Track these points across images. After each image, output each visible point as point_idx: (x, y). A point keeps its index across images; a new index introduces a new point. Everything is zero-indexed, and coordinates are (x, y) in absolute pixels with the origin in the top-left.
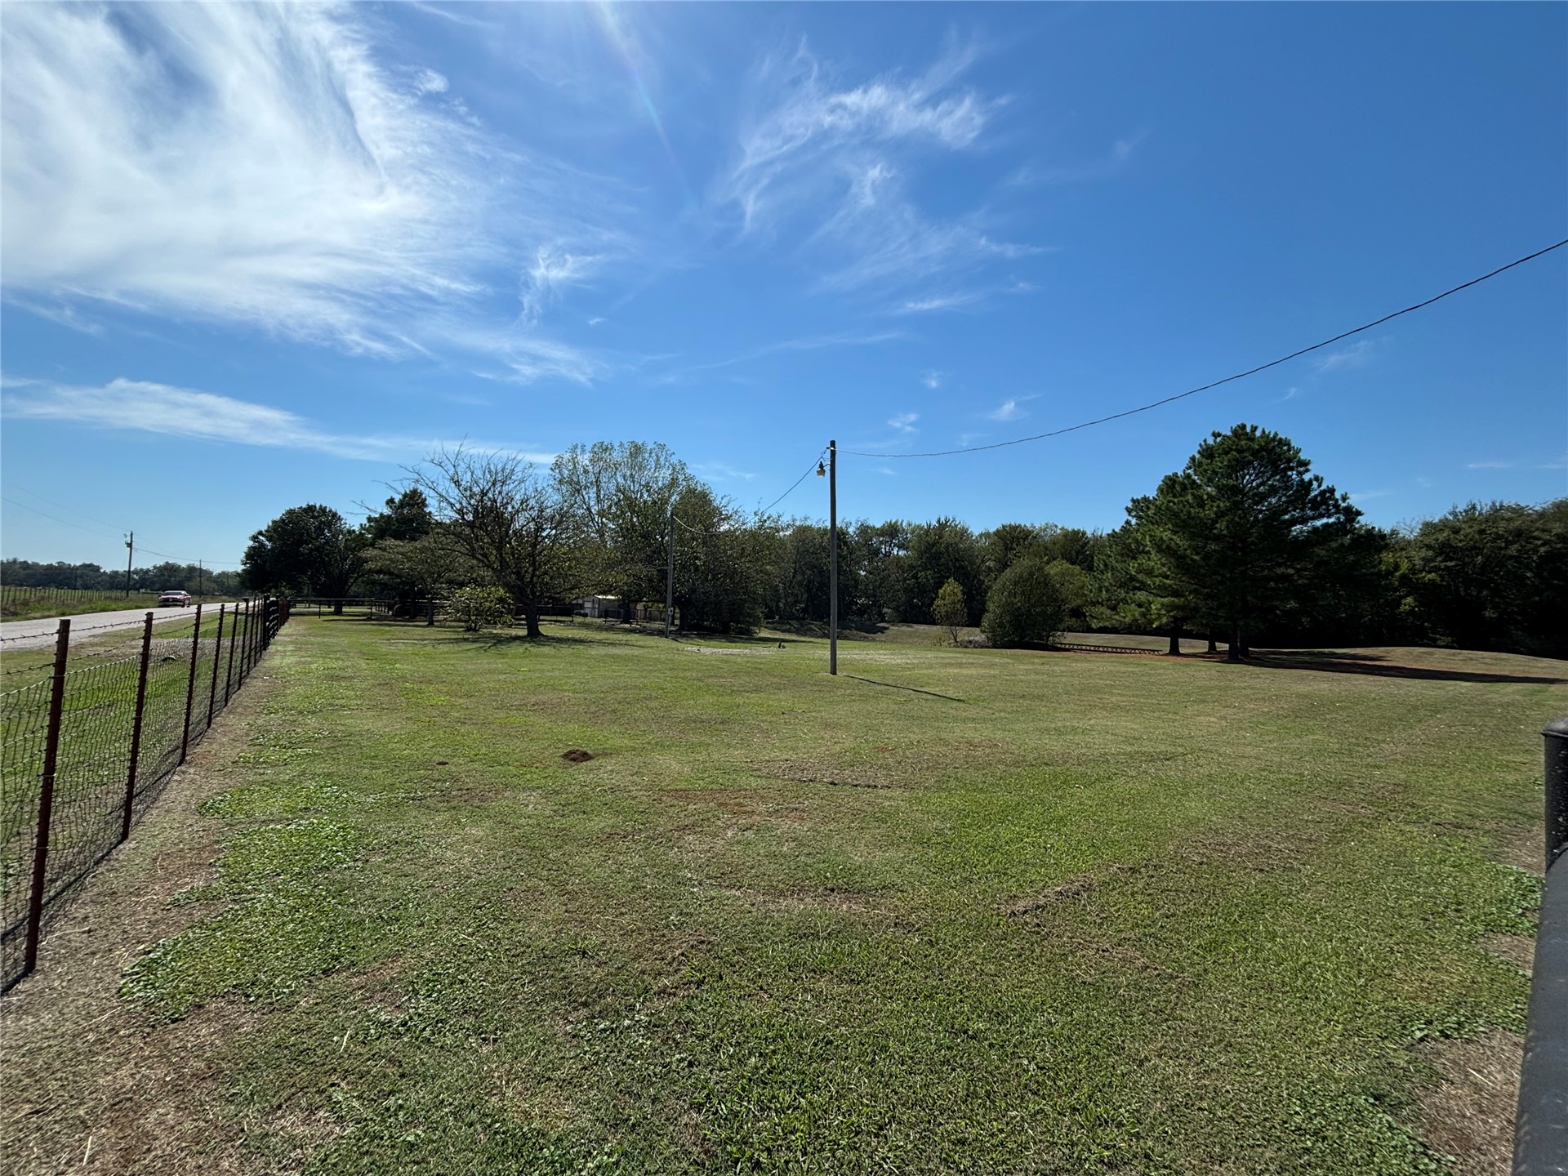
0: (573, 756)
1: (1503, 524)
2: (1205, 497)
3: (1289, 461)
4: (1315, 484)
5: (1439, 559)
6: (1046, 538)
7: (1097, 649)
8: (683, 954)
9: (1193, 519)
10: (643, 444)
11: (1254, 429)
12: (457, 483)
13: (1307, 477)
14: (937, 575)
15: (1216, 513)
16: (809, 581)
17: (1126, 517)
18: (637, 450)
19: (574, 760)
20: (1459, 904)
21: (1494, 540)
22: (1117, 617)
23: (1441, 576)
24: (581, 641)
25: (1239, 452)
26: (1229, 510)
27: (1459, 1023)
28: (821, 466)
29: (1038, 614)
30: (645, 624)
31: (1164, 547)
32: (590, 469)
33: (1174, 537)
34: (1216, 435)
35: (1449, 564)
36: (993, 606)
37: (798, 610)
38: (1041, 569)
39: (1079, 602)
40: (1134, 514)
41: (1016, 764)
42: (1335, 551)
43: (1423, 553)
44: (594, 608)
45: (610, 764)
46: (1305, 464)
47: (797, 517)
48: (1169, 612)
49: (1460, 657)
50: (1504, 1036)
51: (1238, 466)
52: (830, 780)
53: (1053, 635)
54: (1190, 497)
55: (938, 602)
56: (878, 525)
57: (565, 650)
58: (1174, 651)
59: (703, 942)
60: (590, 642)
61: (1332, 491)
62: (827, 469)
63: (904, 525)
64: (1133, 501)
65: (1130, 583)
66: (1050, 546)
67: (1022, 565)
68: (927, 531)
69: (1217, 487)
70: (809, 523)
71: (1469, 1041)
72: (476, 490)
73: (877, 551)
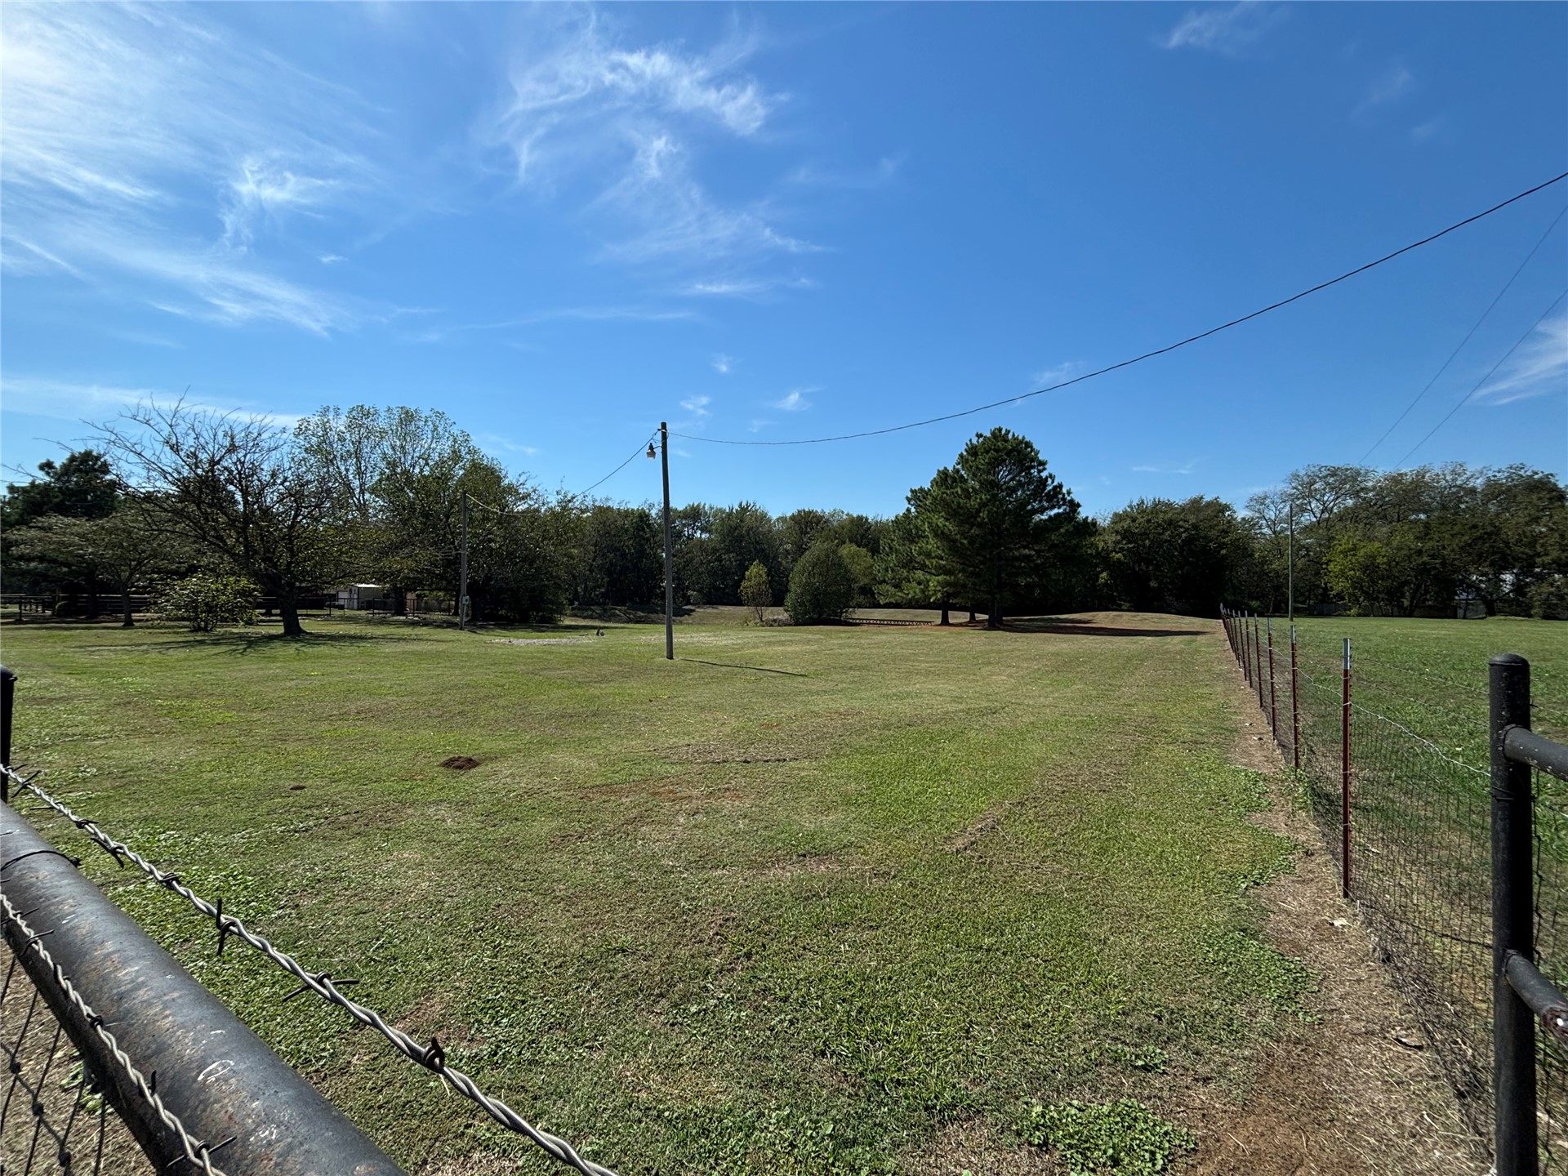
0: (457, 763)
1: (1161, 515)
2: (971, 490)
3: (1032, 460)
4: (1050, 481)
5: (1124, 542)
6: (835, 524)
7: (881, 623)
8: (717, 934)
9: (962, 508)
10: (416, 411)
11: (1008, 432)
12: (175, 449)
13: (1044, 474)
14: (739, 558)
15: (979, 504)
16: (611, 564)
17: (907, 505)
18: (408, 417)
19: (460, 767)
20: (1225, 796)
21: (1156, 528)
22: (900, 594)
23: (1124, 555)
24: (362, 638)
25: (997, 451)
26: (989, 501)
27: (1260, 874)
28: (651, 448)
29: (834, 593)
30: (424, 616)
31: (939, 532)
32: (348, 436)
33: (947, 524)
34: (979, 436)
35: (1131, 546)
36: (795, 587)
37: (597, 596)
38: (835, 552)
39: (866, 581)
40: (912, 502)
41: (887, 727)
42: (1063, 535)
43: (1114, 538)
44: (350, 599)
45: (505, 768)
46: (1043, 463)
47: (598, 499)
48: (943, 588)
49: (1139, 618)
50: (1286, 878)
51: (995, 463)
52: (743, 759)
53: (846, 612)
54: (959, 490)
55: (745, 584)
56: (680, 508)
57: (350, 649)
58: (945, 622)
59: (727, 920)
60: (372, 638)
61: (1060, 486)
62: (658, 451)
63: (706, 508)
64: (912, 491)
65: (909, 564)
66: (840, 531)
67: (817, 547)
68: (730, 514)
69: (980, 482)
70: (610, 504)
71: (1270, 885)
72: (203, 456)
73: (680, 534)
